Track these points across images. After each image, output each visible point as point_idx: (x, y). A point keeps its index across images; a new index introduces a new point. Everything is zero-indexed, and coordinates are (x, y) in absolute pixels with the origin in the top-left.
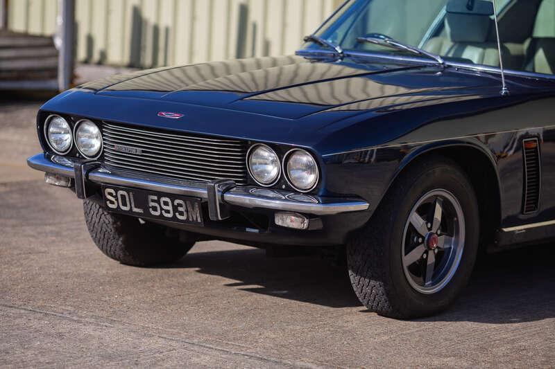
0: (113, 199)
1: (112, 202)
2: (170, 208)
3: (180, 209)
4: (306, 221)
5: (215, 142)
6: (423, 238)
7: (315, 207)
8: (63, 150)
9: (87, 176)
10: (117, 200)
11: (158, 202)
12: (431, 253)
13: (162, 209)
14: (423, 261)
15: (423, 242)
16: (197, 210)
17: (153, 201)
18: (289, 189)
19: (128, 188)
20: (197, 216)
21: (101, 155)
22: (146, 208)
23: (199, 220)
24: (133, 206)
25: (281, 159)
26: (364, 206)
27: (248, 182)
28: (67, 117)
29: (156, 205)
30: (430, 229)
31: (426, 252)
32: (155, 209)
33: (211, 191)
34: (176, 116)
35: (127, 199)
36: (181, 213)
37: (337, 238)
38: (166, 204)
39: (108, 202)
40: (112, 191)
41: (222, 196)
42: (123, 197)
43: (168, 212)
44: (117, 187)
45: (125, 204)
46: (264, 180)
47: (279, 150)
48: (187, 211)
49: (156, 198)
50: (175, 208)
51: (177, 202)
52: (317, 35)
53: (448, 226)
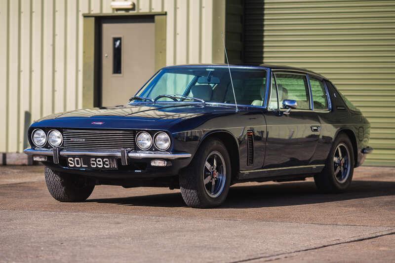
0: (72, 162)
1: (72, 164)
2: (101, 163)
3: (106, 163)
4: (166, 162)
5: (121, 132)
6: (210, 173)
7: (169, 155)
8: (42, 145)
9: (59, 153)
10: (74, 163)
11: (95, 161)
12: (213, 179)
13: (97, 164)
14: (210, 183)
15: (210, 175)
16: (115, 162)
17: (93, 161)
18: (156, 150)
19: (80, 156)
20: (115, 165)
21: (62, 144)
22: (89, 164)
23: (116, 167)
24: (82, 164)
25: (152, 137)
26: (189, 155)
27: (137, 149)
28: (43, 129)
29: (95, 162)
30: (213, 169)
31: (212, 179)
32: (94, 164)
33: (123, 152)
34: (100, 123)
35: (80, 162)
36: (107, 165)
37: (175, 172)
38: (99, 161)
39: (69, 164)
40: (72, 159)
41: (128, 155)
42: (77, 161)
43: (100, 165)
44: (74, 157)
45: (78, 164)
46: (144, 147)
47: (151, 133)
48: (110, 164)
49: (94, 159)
50: (104, 163)
51: (105, 160)
52: (138, 95)
53: (219, 169)
